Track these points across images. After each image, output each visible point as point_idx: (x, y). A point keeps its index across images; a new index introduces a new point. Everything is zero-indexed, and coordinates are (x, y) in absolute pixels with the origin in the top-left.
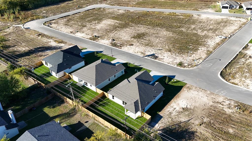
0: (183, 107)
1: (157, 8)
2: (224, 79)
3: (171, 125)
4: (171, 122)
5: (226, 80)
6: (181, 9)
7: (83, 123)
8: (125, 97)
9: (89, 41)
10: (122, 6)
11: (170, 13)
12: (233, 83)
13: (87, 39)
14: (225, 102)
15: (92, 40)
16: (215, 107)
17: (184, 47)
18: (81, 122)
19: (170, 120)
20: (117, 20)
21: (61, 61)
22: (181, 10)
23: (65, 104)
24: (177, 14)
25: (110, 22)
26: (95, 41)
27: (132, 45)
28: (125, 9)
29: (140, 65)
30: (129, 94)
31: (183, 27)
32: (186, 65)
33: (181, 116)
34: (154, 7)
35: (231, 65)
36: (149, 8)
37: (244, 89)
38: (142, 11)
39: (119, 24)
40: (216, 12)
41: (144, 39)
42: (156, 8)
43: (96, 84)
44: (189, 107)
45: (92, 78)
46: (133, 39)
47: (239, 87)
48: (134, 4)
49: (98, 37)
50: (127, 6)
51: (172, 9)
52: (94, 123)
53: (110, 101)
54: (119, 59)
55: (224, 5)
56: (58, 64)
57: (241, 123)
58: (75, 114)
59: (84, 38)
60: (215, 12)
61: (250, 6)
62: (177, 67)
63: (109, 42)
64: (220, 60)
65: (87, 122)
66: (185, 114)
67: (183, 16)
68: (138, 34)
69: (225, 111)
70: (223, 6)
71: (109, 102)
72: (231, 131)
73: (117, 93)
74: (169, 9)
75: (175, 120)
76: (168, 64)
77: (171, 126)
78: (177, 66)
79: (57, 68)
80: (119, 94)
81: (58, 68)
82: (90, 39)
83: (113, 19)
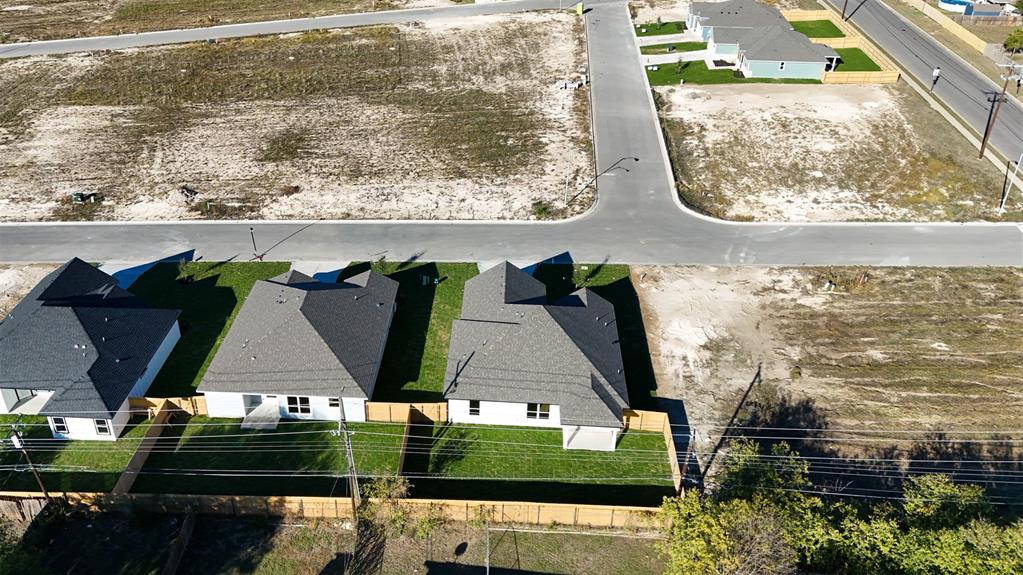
0: (703, 343)
1: (232, 23)
2: (709, 214)
3: (731, 415)
4: (718, 405)
5: (718, 217)
6: (333, 13)
7: (452, 560)
8: (534, 386)
9: (67, 229)
10: (57, 36)
12: (739, 218)
13: (44, 223)
14: (779, 281)
15: (75, 219)
16: (774, 305)
17: (491, 147)
18: (435, 560)
19: (710, 399)
20: (102, 104)
21: (84, 351)
22: (335, 16)
23: (288, 529)
24: (335, 32)
25: (81, 120)
26: (100, 218)
27: (297, 189)
28: (89, 49)
29: (414, 258)
30: (543, 366)
31: (410, 78)
32: (560, 205)
33: (723, 372)
34: (214, 22)
35: (681, 166)
36: (196, 27)
37: (781, 227)
38: (180, 44)
39: (135, 116)
41: (316, 153)
42: (227, 23)
43: (360, 385)
44: (713, 335)
45: (322, 367)
46: (270, 166)
47: (762, 223)
48: (108, 18)
49: (99, 198)
50: (84, 34)
51: (296, 16)
52: (497, 540)
53: (463, 431)
54: (301, 259)
56: (89, 373)
57: (874, 323)
58: (381, 546)
59: (23, 221)
62: (540, 222)
63: (175, 208)
64: (637, 160)
65: (461, 549)
66: (726, 361)
67: (367, 38)
68: (274, 142)
69: (810, 308)
71: (462, 436)
72: (877, 354)
73: (491, 382)
74: (283, 18)
75: (722, 394)
76: (502, 222)
77: (735, 417)
78: (539, 219)
79: (95, 394)
80: (500, 383)
81: (98, 389)
82: (58, 214)
83: (80, 104)
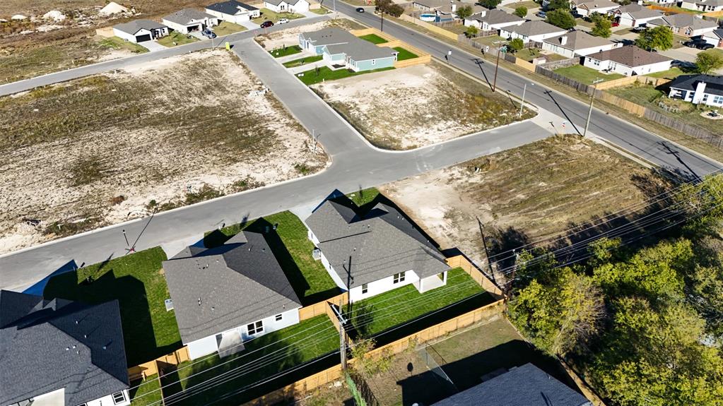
0: (443, 216)
2: (393, 149)
3: (483, 247)
4: (473, 244)
5: (399, 150)
6: (44, 73)
7: (410, 375)
8: (395, 264)
11: (33, 90)
12: (409, 148)
14: (453, 174)
16: (460, 187)
18: (401, 379)
19: (468, 242)
23: (302, 403)
24: (57, 86)
27: (122, 198)
29: (246, 219)
33: (463, 227)
35: (360, 127)
37: (432, 147)
40: (139, 55)
41: (116, 171)
43: (293, 300)
44: (445, 210)
45: (263, 298)
46: (87, 188)
47: (422, 147)
51: (11, 80)
53: (362, 305)
55: (140, 34)
56: (93, 363)
57: (509, 182)
60: (134, 55)
61: (191, 22)
62: (307, 176)
63: (29, 236)
66: (461, 221)
68: (75, 171)
69: (477, 183)
70: (137, 35)
73: (371, 270)
75: (471, 238)
76: (283, 182)
79: (107, 376)
80: (375, 268)
81: (107, 371)
